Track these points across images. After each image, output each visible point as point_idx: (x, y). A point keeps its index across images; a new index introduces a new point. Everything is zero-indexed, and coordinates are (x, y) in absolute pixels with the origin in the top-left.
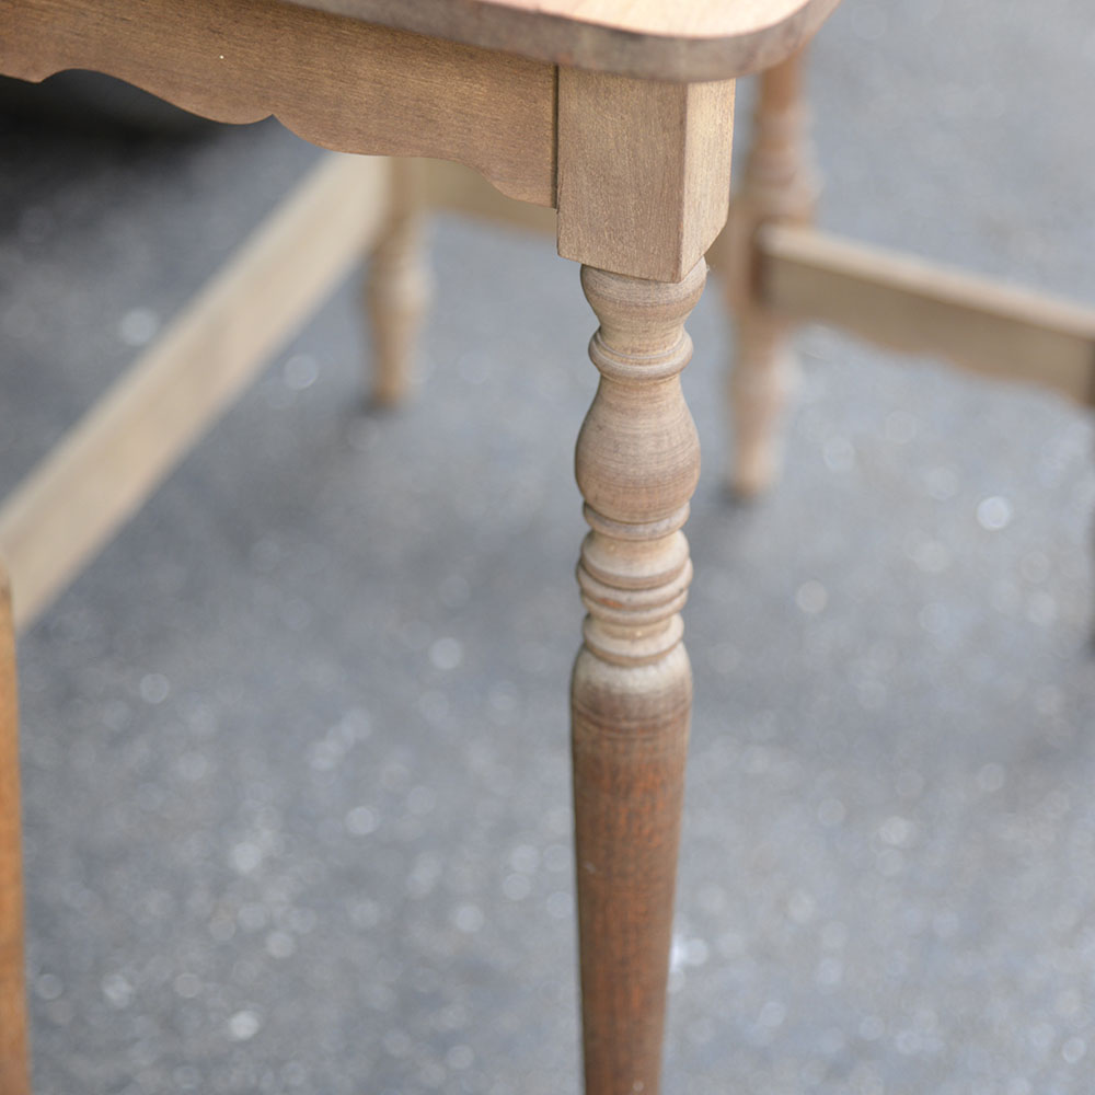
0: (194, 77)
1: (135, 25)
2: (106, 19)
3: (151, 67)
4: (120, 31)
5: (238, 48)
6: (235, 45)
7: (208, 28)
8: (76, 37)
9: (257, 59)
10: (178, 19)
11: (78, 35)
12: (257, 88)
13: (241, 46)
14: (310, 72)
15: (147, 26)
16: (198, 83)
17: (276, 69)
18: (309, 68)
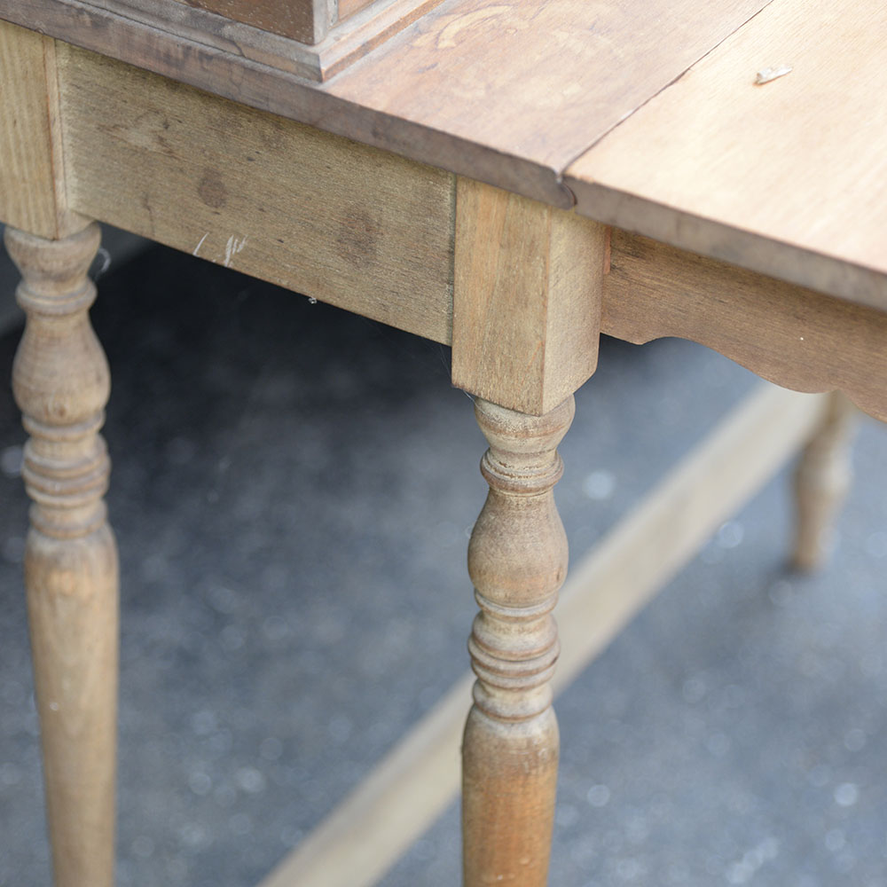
0: (774, 352)
1: (731, 307)
2: (707, 300)
3: (738, 341)
4: (717, 310)
5: (818, 333)
6: (815, 330)
7: (794, 315)
8: (678, 312)
9: (832, 343)
10: (769, 305)
11: (680, 310)
12: (828, 367)
13: (820, 332)
14: (878, 358)
15: (741, 309)
16: (777, 358)
17: (847, 353)
18: (877, 355)
